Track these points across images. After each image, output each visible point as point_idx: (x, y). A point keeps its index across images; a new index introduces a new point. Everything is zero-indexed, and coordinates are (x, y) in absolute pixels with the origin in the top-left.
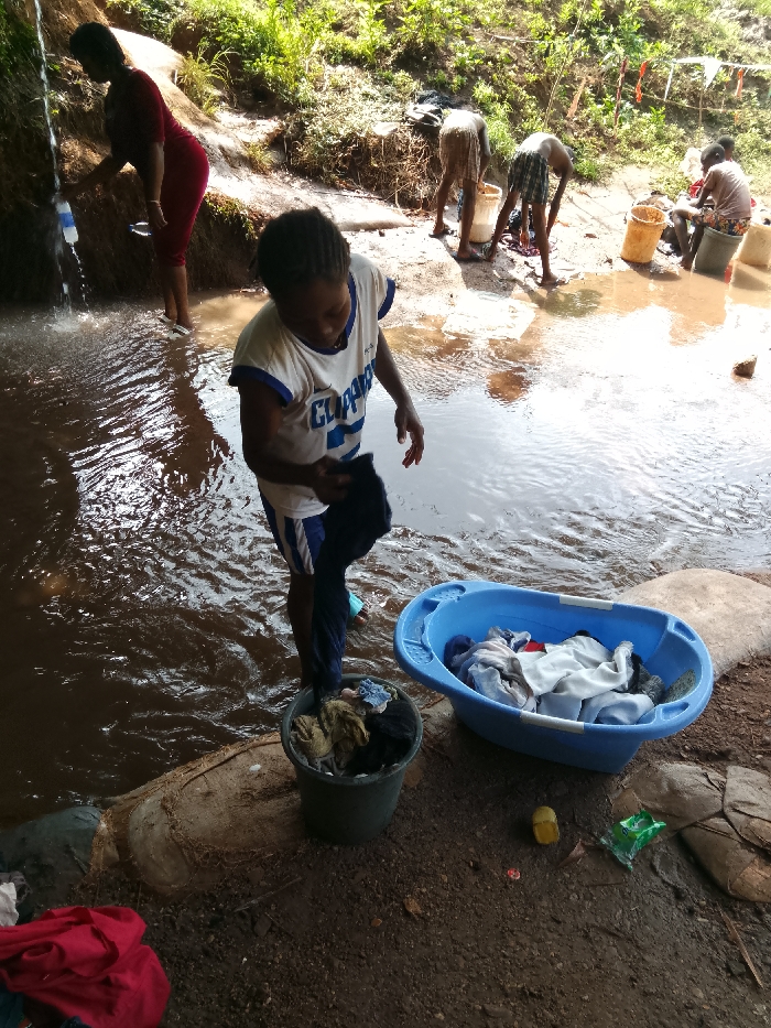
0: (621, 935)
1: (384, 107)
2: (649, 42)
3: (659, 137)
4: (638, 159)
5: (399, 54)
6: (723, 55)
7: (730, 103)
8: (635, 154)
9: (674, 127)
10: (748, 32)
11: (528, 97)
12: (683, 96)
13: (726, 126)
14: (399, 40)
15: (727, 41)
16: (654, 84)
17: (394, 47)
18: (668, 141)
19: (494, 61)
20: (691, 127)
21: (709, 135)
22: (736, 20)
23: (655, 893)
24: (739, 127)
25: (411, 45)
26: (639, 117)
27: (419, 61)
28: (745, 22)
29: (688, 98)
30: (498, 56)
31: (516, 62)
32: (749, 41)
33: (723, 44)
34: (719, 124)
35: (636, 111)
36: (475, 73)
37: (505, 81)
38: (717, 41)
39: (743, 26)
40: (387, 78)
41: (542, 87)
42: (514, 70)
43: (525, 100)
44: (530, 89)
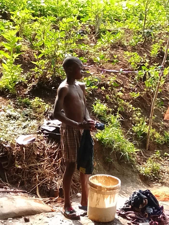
1: (24, 124)
5: (34, 86)
11: (134, 109)
14: (33, 77)
17: (30, 82)
19: (106, 86)
25: (43, 80)
27: (50, 90)
30: (108, 83)
31: (122, 86)
36: (93, 95)
37: (116, 99)
40: (26, 103)
41: (144, 101)
42: (122, 91)
43: (132, 111)
44: (135, 103)
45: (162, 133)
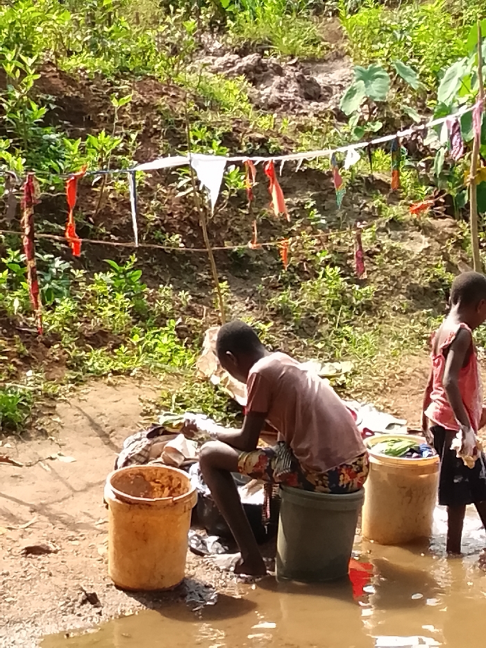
2: (73, 137)
3: (139, 315)
4: (107, 368)
6: (229, 141)
7: (269, 228)
8: (97, 359)
9: (166, 291)
10: (269, 91)
12: (170, 229)
13: (273, 271)
15: (229, 114)
16: (106, 215)
18: (162, 320)
20: (203, 285)
21: (243, 294)
22: (239, 72)
24: (299, 270)
26: (88, 283)
28: (257, 75)
29: (181, 232)
32: (273, 107)
33: (223, 122)
34: (258, 271)
35: (79, 274)
38: (210, 117)
39: (255, 82)
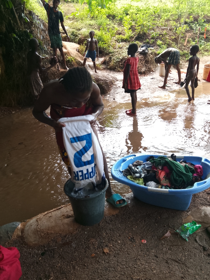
0: (180, 262)
4: (207, 54)
5: (136, 37)
14: (136, 34)
19: (162, 35)
23: (195, 248)
25: (139, 34)
26: (206, 44)
27: (141, 38)
30: (163, 33)
31: (169, 34)
36: (157, 38)
37: (166, 39)
41: (177, 40)
42: (168, 36)
43: (172, 43)
44: (173, 40)
45: (182, 51)
